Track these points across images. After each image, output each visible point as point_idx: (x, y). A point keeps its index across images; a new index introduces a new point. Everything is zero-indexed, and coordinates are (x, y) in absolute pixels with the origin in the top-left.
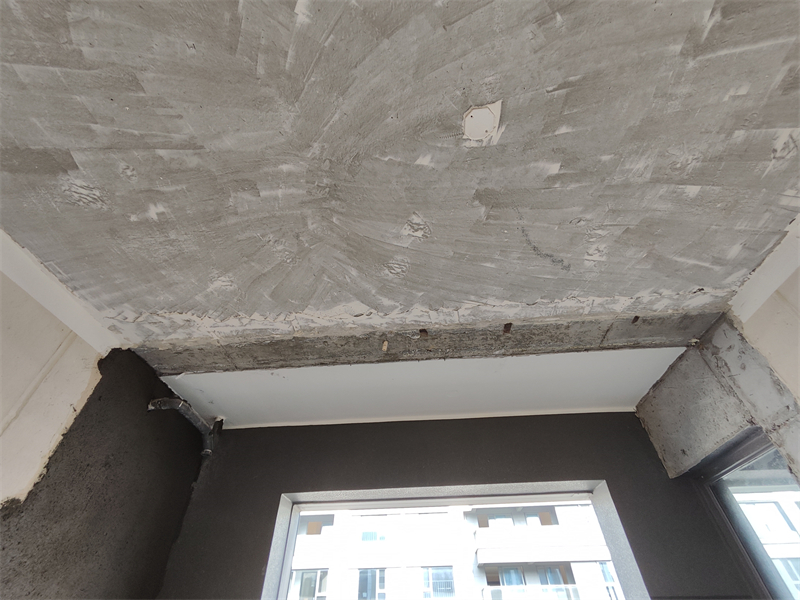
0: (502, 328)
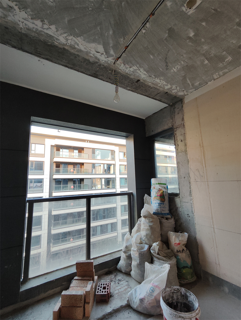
0: (136, 81)
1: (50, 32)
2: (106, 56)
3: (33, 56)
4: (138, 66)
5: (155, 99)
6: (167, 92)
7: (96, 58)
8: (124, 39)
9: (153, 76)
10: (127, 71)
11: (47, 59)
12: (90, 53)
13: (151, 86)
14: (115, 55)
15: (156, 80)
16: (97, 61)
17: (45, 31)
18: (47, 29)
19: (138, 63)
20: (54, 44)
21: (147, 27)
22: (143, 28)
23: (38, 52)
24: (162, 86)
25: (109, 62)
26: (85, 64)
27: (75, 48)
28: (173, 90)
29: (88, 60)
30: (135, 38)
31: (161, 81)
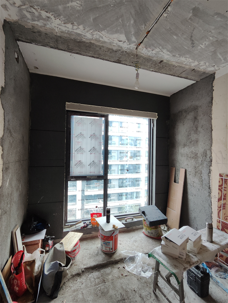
1: (78, 31)
2: (128, 43)
3: (66, 52)
4: (161, 47)
5: (181, 77)
6: (194, 69)
7: (119, 46)
8: (145, 25)
9: (177, 55)
10: (149, 54)
11: (77, 53)
12: (113, 43)
13: (175, 65)
14: (136, 41)
15: (181, 59)
16: (120, 49)
17: (75, 31)
18: (76, 29)
19: (160, 45)
20: (82, 40)
21: (168, 11)
22: (165, 12)
23: (70, 49)
24: (188, 64)
25: (131, 48)
26: (109, 52)
27: (100, 41)
28: (201, 66)
29: (112, 49)
30: (156, 23)
31: (186, 60)
